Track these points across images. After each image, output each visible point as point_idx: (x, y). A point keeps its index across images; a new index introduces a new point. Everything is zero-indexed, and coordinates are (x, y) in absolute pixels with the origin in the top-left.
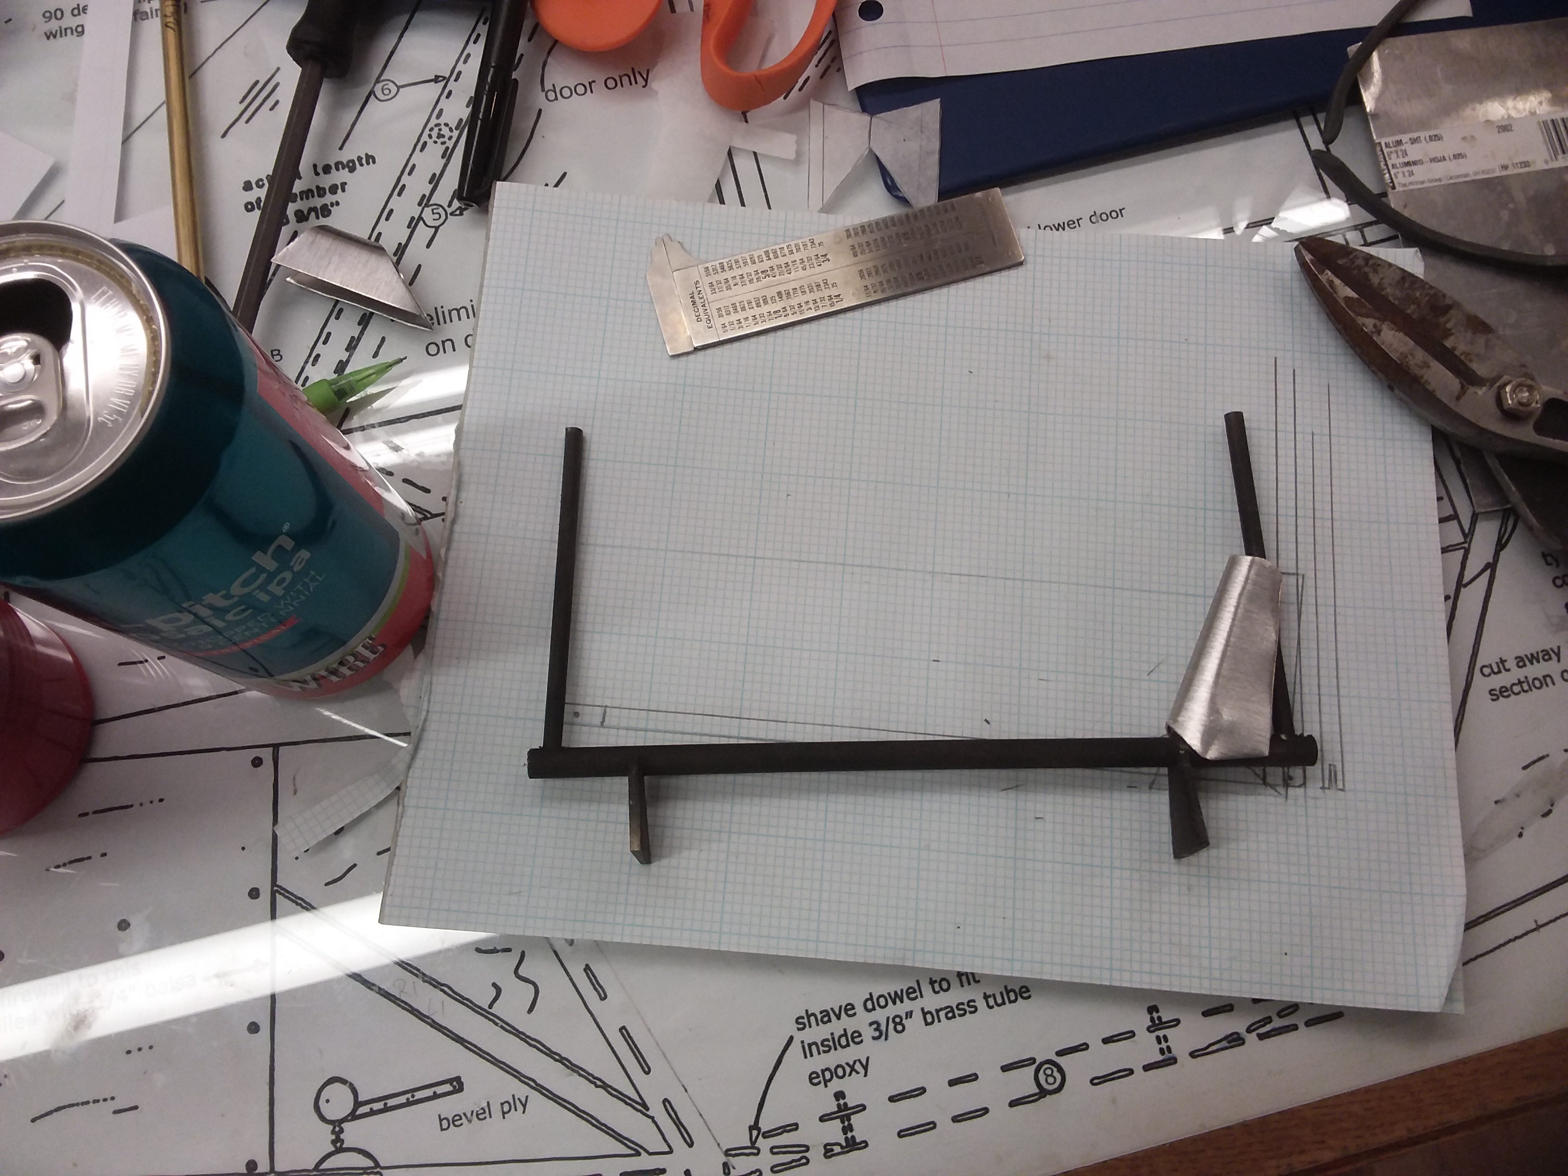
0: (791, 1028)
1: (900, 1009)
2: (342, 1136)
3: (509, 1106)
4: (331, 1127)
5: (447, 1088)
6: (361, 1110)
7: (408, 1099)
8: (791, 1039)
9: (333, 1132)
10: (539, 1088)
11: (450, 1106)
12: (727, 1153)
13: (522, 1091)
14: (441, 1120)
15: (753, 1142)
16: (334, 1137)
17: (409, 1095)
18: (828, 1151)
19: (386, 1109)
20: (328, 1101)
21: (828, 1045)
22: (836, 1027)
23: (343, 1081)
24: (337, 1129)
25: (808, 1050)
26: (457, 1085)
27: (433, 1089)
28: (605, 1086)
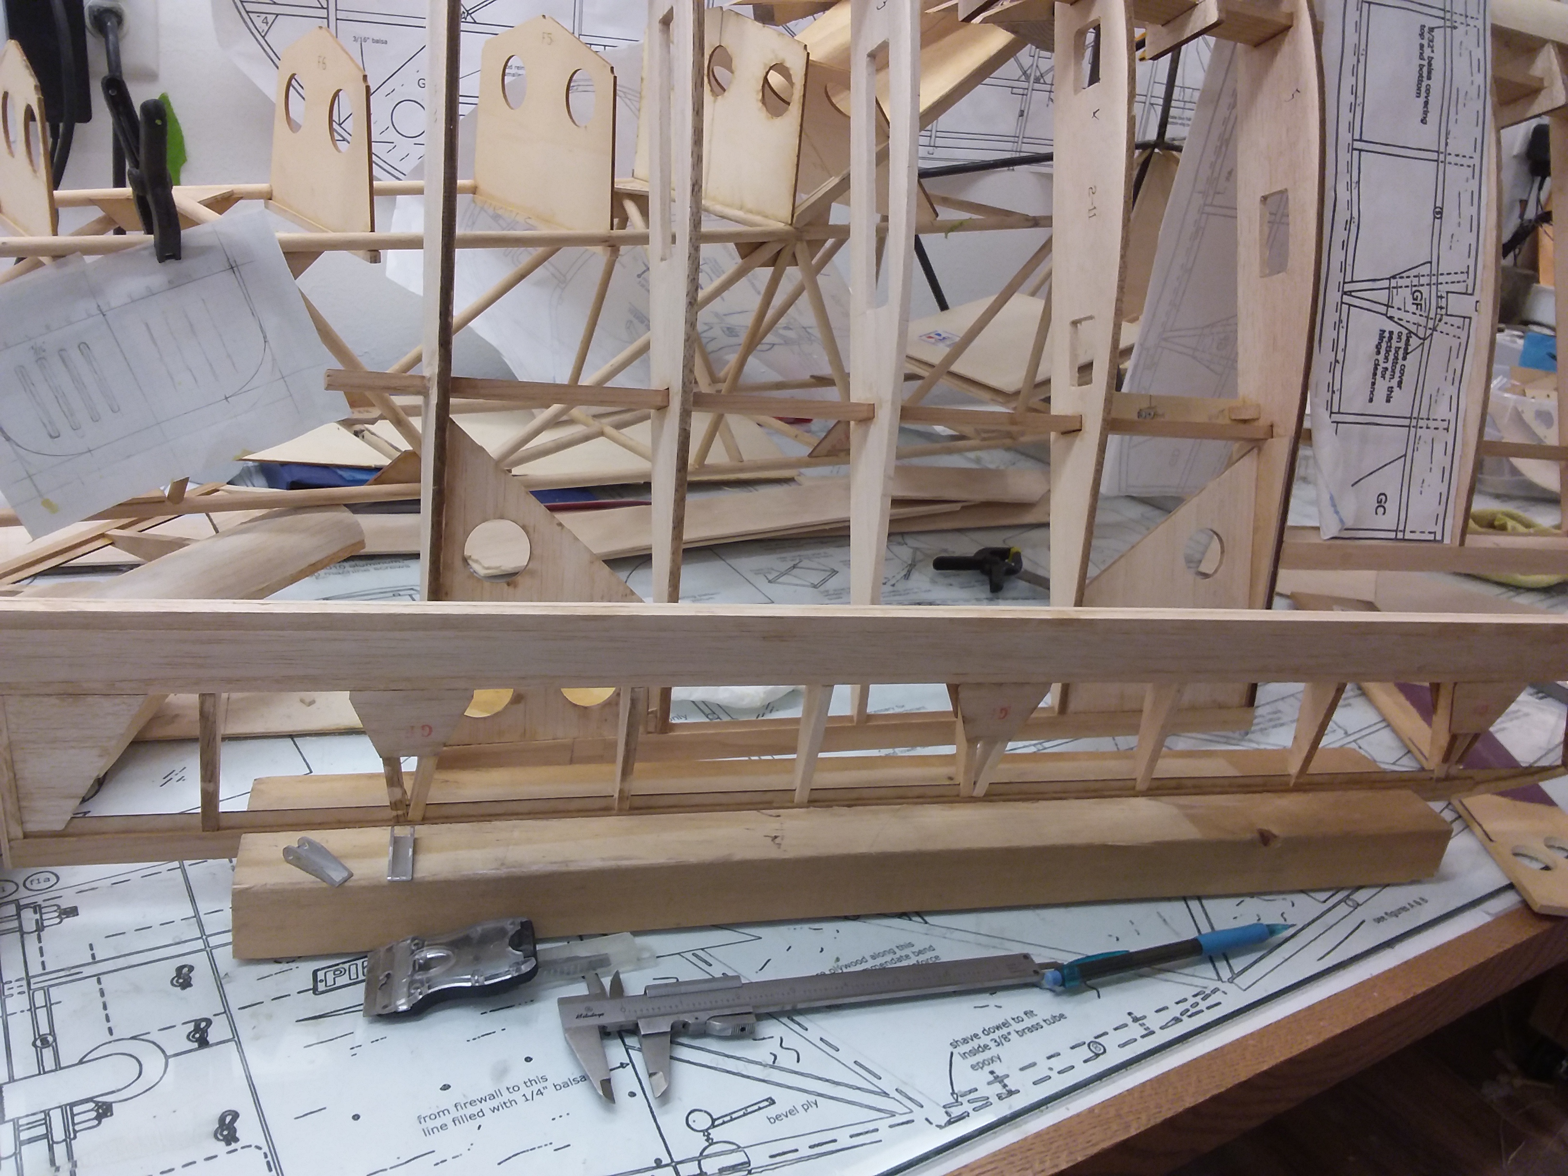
0: (951, 1049)
1: (1004, 1031)
2: (711, 1136)
3: (806, 1107)
4: (702, 1134)
5: (766, 1103)
6: (716, 1123)
7: (743, 1113)
8: (952, 1054)
9: (704, 1135)
10: (820, 1095)
11: (772, 1111)
12: (944, 1107)
13: (812, 1098)
14: (769, 1119)
15: (957, 1101)
16: (706, 1138)
17: (744, 1110)
18: (1000, 1097)
19: (732, 1120)
20: (694, 1121)
21: (974, 1052)
22: (975, 1044)
23: (701, 1111)
24: (706, 1134)
25: (964, 1055)
26: (772, 1102)
27: (758, 1105)
28: (859, 1089)
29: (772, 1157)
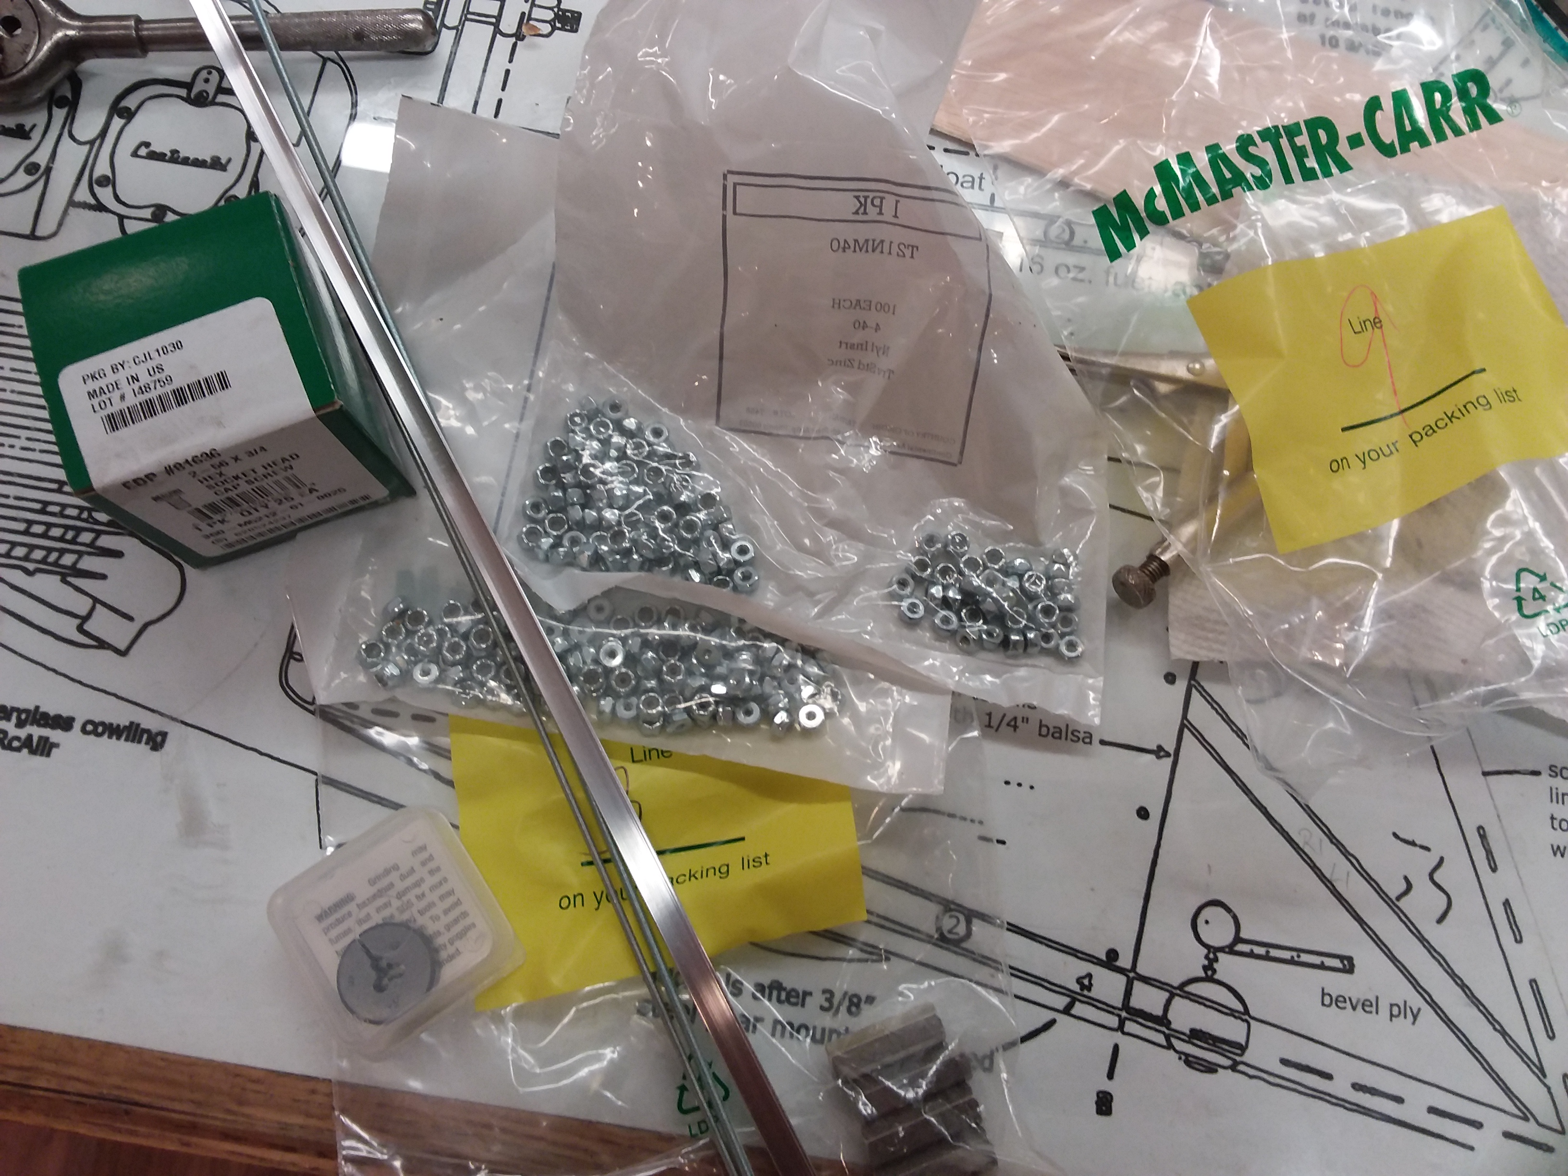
2: (1215, 966)
3: (1398, 1011)
4: (1206, 951)
5: (1336, 963)
6: (1240, 947)
7: (1292, 957)
9: (1207, 957)
10: (1433, 1005)
11: (1337, 983)
13: (1416, 1001)
14: (1323, 994)
16: (1206, 963)
17: (1295, 954)
19: (1267, 958)
20: (1207, 922)
23: (1228, 910)
24: (1211, 956)
26: (1348, 966)
27: (1322, 958)
28: (1504, 1033)
29: (1285, 1062)
